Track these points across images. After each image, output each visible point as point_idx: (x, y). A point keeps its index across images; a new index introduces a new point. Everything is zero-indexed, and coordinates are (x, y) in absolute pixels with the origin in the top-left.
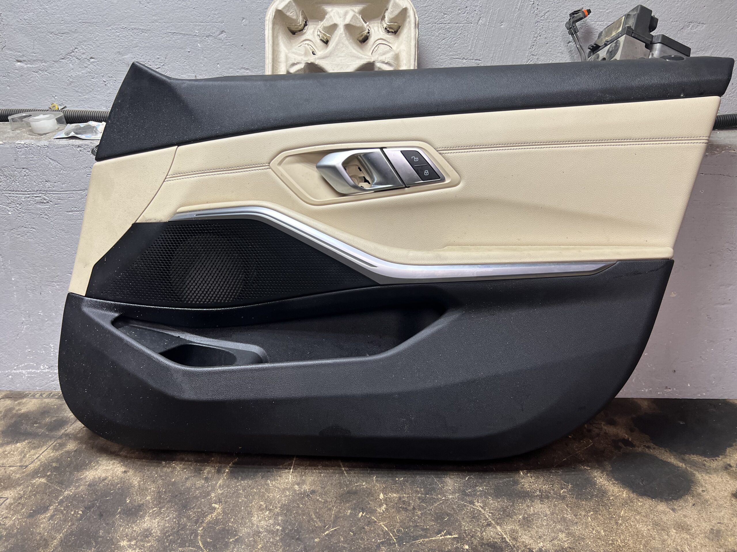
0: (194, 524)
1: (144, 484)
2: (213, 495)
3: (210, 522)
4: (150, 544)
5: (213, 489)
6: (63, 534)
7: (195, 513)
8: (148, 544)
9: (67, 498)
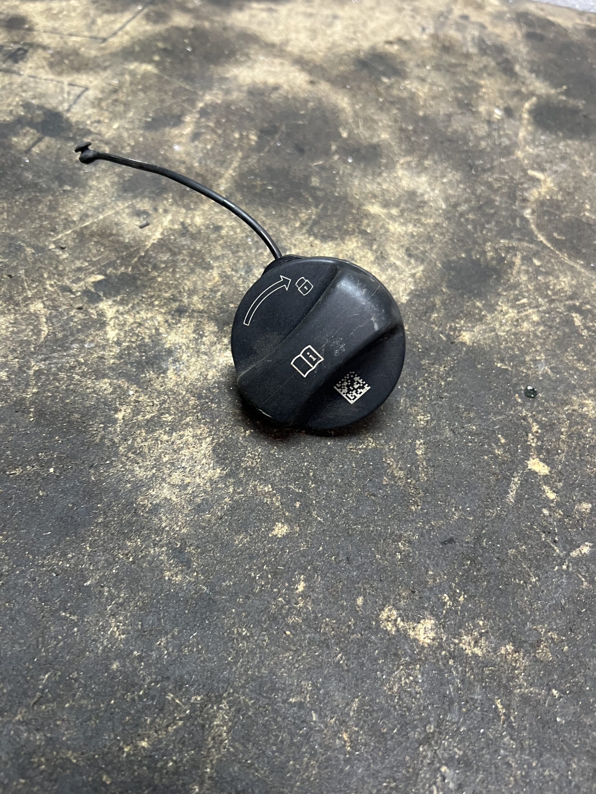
0: (509, 201)
1: (364, 108)
2: (519, 154)
3: (542, 203)
4: (432, 221)
5: (515, 145)
6: (234, 170)
7: (496, 180)
8: (428, 221)
9: (214, 107)
